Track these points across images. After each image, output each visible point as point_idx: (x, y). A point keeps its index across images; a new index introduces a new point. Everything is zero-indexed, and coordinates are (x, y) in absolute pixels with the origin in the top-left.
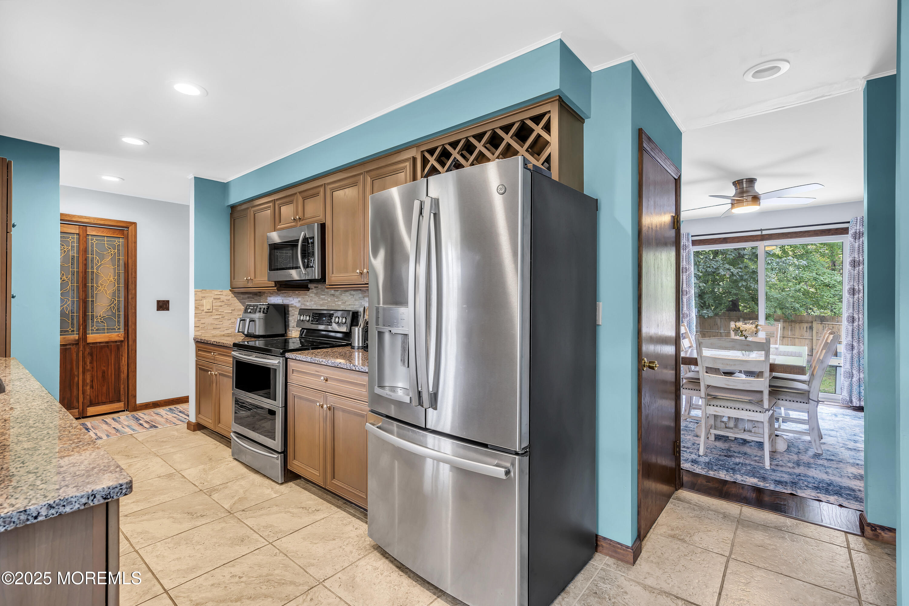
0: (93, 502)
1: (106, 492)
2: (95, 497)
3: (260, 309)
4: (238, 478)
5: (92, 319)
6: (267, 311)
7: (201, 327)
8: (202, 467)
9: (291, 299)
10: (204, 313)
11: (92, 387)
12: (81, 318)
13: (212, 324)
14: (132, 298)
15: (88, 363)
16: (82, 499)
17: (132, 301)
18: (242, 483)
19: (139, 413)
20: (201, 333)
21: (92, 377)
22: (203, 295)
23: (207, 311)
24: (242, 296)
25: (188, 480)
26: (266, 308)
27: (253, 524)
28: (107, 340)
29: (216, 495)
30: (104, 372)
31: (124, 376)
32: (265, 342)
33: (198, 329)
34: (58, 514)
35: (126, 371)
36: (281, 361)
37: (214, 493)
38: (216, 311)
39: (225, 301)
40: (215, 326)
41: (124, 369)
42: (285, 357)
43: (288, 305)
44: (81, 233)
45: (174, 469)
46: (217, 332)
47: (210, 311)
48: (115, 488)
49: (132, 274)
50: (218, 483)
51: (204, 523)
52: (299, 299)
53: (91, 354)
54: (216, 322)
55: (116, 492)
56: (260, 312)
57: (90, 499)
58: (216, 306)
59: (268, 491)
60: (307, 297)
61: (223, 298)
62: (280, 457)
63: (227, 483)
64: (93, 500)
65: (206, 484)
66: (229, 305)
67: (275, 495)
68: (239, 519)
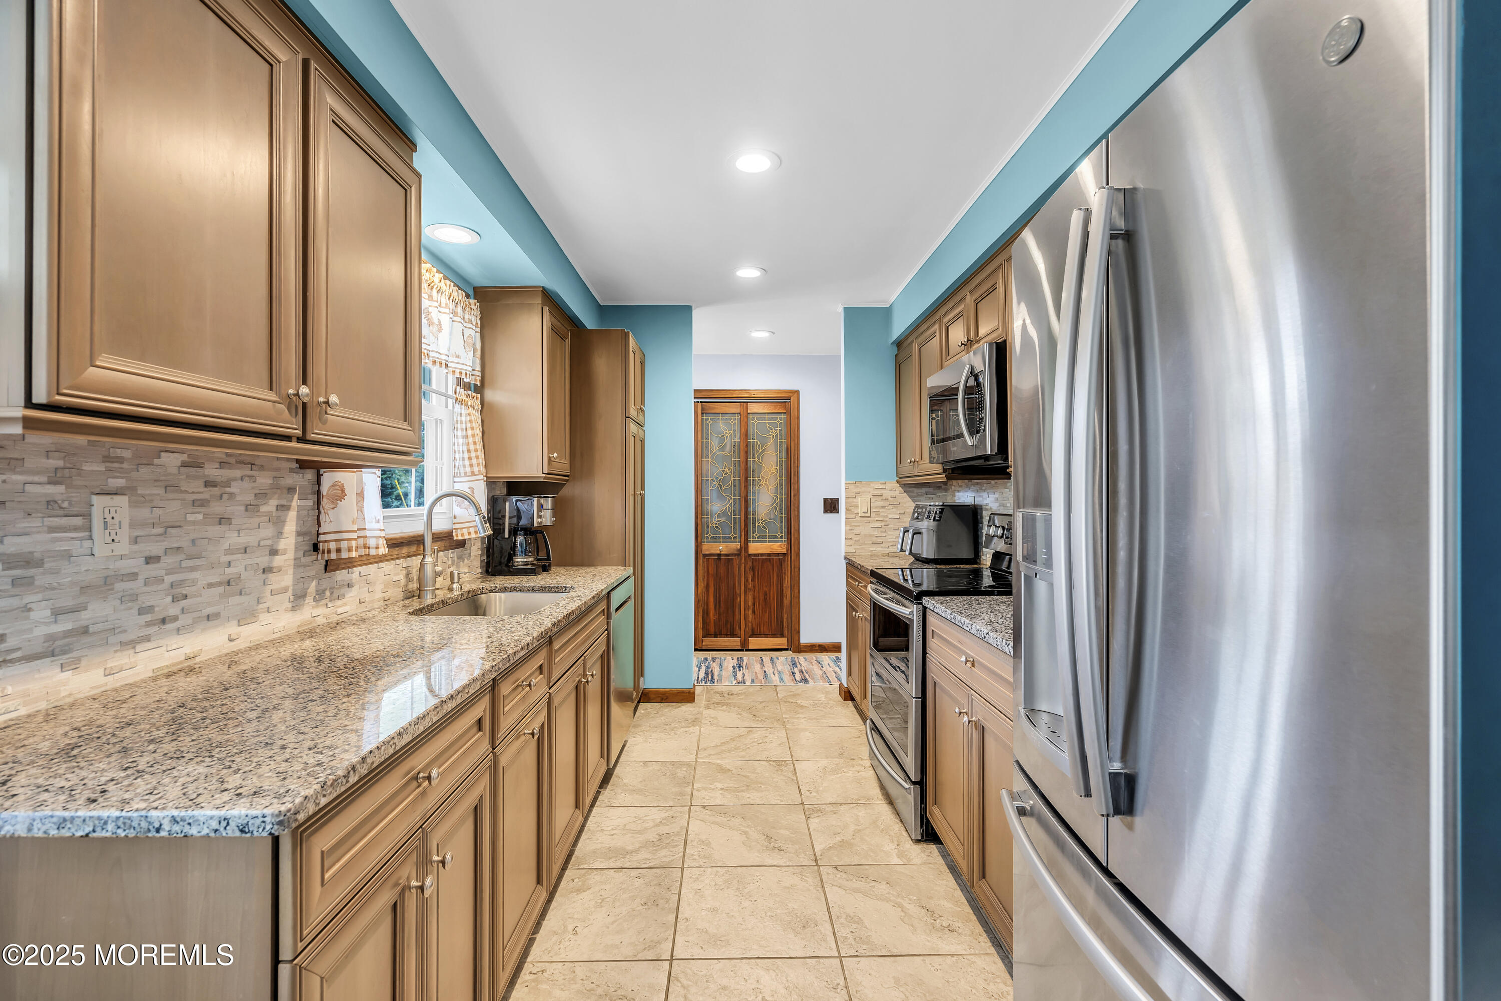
0: (227, 832)
1: (243, 820)
2: (228, 824)
3: (929, 512)
4: (860, 802)
5: (754, 524)
6: (940, 517)
7: (854, 539)
8: (823, 763)
9: (985, 495)
10: (858, 519)
11: (754, 612)
12: (743, 521)
13: (871, 536)
14: (794, 496)
15: (750, 580)
16: (211, 821)
17: (795, 500)
18: (860, 814)
19: (800, 656)
20: (855, 549)
21: (754, 599)
22: (858, 490)
23: (863, 515)
24: (916, 491)
25: (797, 780)
26: (938, 512)
27: (835, 903)
28: (768, 551)
29: (816, 820)
30: (765, 594)
31: (787, 602)
32: (938, 572)
33: (850, 543)
34: (183, 835)
35: (789, 595)
36: (915, 611)
37: (816, 815)
38: (876, 514)
39: (890, 499)
40: (875, 539)
41: (787, 592)
42: (921, 604)
43: (981, 506)
44: (742, 413)
45: (791, 755)
46: (878, 549)
47: (867, 515)
48: (254, 817)
49: (794, 462)
50: (830, 800)
51: (775, 864)
52: (997, 495)
53: (753, 569)
54: (876, 533)
55: (256, 825)
56: (928, 517)
57: (222, 824)
58: (876, 507)
59: (889, 847)
60: (1007, 490)
61: (887, 494)
62: (912, 789)
63: (841, 804)
64: (225, 828)
65: (814, 794)
66: (895, 506)
67: (896, 860)
68: (822, 880)
